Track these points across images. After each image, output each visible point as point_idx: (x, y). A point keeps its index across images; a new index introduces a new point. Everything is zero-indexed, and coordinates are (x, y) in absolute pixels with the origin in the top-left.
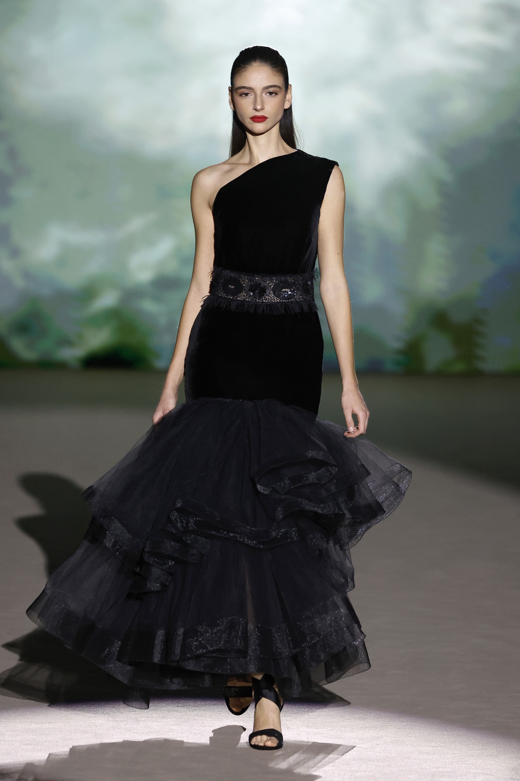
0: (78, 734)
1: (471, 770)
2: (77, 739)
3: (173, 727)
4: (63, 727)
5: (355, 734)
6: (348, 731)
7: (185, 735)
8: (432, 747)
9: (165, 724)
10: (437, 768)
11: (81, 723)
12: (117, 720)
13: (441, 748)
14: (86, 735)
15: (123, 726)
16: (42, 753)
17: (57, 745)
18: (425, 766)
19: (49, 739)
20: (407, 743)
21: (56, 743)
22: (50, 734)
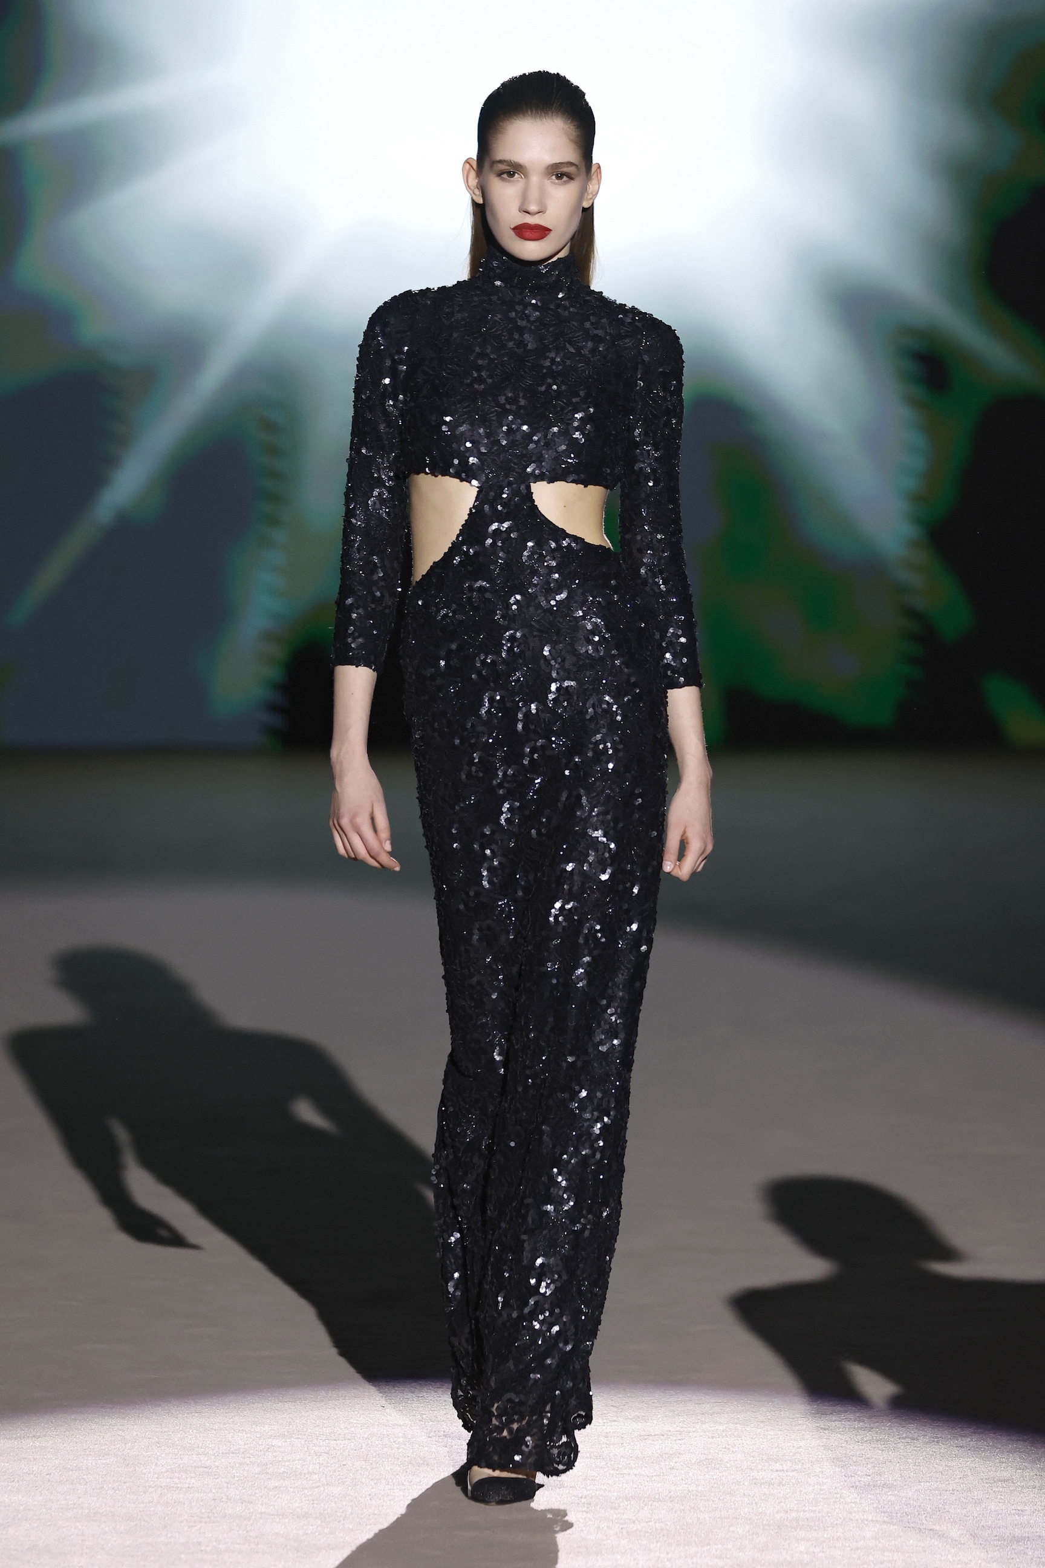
0: (90, 1458)
1: (854, 1514)
2: (87, 1468)
3: (275, 1442)
4: (62, 1445)
5: (627, 1449)
6: (613, 1444)
7: (298, 1456)
8: (777, 1471)
9: (258, 1436)
10: (787, 1512)
11: (95, 1436)
12: (166, 1429)
13: (794, 1473)
14: (105, 1459)
15: (178, 1442)
16: (20, 1497)
17: (49, 1481)
18: (764, 1509)
19: (34, 1469)
20: (729, 1465)
21: (48, 1476)
22: (35, 1459)
